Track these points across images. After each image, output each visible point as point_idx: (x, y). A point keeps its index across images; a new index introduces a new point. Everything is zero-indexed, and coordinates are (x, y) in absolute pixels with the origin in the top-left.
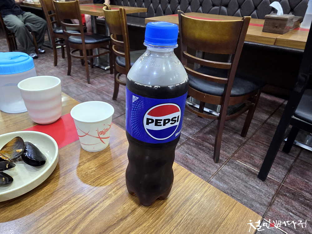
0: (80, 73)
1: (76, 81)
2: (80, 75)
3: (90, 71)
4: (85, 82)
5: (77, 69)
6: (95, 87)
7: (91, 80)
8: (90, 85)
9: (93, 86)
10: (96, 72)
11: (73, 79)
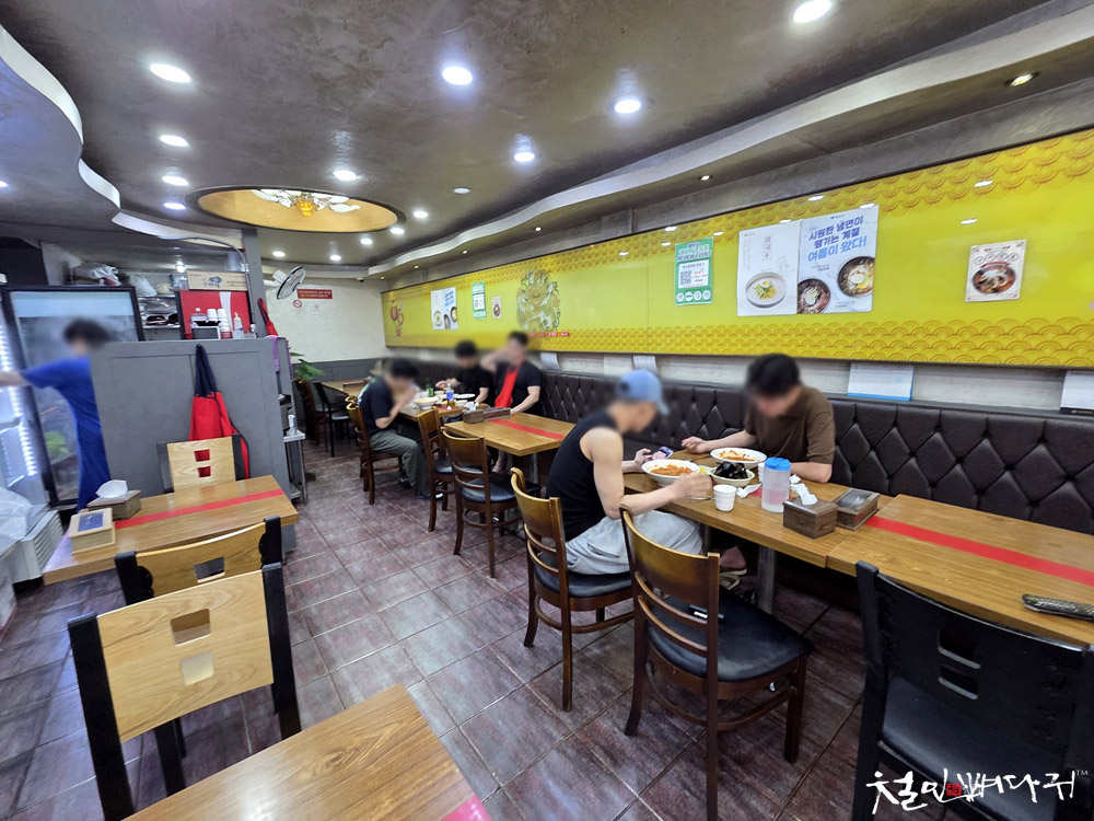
0: (478, 549)
1: (469, 568)
2: (477, 553)
3: (497, 542)
4: (486, 573)
5: (472, 538)
6: (504, 587)
7: (498, 567)
8: (494, 580)
9: (500, 585)
10: (508, 546)
11: (463, 564)
